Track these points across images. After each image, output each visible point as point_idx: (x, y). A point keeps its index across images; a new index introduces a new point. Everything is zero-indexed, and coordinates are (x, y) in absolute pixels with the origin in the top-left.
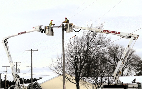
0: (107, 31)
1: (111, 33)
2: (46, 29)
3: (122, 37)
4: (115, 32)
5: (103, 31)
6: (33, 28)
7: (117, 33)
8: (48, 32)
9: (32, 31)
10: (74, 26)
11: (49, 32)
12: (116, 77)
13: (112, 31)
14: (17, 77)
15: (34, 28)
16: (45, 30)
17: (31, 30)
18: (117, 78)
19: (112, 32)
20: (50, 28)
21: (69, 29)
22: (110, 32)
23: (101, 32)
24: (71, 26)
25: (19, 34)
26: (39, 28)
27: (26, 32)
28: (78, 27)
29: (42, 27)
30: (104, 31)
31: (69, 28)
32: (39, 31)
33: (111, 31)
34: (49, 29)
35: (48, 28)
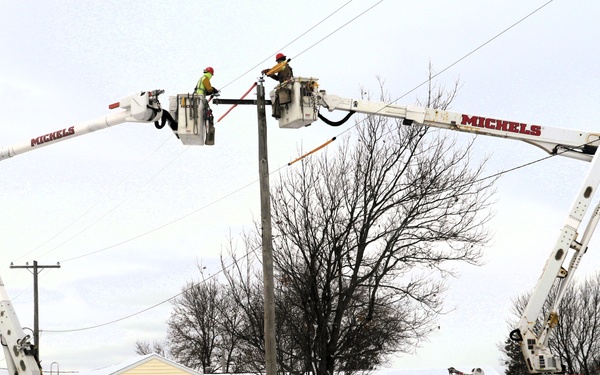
0: (482, 119)
1: (498, 128)
2: (182, 111)
3: (551, 148)
4: (517, 124)
5: (459, 121)
6: (112, 107)
7: (528, 132)
8: (191, 123)
9: (108, 125)
10: (321, 94)
11: (196, 123)
12: (534, 342)
13: (506, 123)
14: (25, 350)
15: (116, 105)
16: (173, 117)
17: (100, 121)
18: (538, 345)
19: (502, 125)
20: (200, 106)
21: (302, 106)
22: (495, 124)
23: (453, 123)
24: (310, 95)
25: (35, 142)
26: (144, 101)
27: (71, 132)
28: (343, 103)
29: (160, 97)
30: (463, 123)
31: (302, 101)
32: (143, 120)
33: (499, 122)
34: (194, 107)
35: (188, 103)
